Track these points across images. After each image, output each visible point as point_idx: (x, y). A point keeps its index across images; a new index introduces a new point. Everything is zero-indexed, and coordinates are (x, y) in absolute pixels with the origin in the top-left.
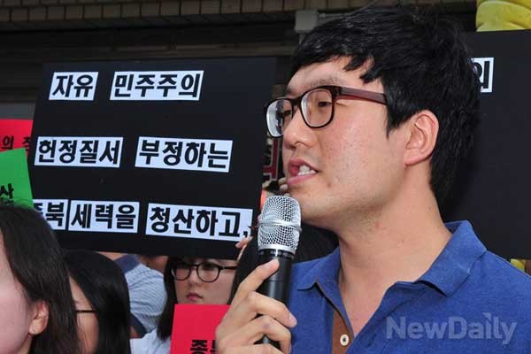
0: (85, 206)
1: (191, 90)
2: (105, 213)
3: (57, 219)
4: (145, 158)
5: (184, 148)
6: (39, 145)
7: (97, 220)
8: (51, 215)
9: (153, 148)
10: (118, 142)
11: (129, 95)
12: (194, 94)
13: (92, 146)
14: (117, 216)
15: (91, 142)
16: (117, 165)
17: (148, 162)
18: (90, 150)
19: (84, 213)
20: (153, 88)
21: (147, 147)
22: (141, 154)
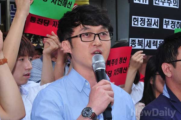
0: (149, 41)
1: (176, 4)
2: (155, 43)
3: (141, 45)
4: (166, 25)
5: (176, 23)
6: (133, 19)
7: (153, 46)
8: (139, 44)
9: (168, 22)
10: (158, 20)
11: (159, 4)
12: (177, 6)
13: (150, 21)
14: (159, 44)
15: (150, 19)
16: (158, 28)
17: (167, 27)
18: (150, 22)
19: (149, 43)
20: (165, 2)
21: (166, 22)
22: (165, 24)
